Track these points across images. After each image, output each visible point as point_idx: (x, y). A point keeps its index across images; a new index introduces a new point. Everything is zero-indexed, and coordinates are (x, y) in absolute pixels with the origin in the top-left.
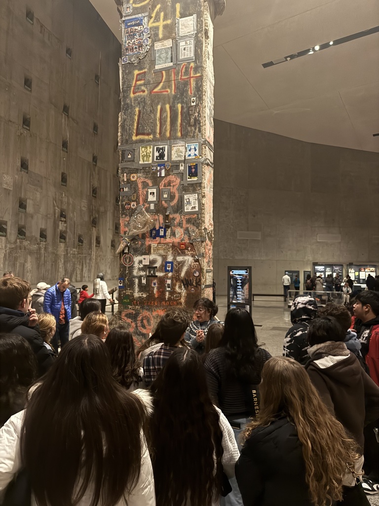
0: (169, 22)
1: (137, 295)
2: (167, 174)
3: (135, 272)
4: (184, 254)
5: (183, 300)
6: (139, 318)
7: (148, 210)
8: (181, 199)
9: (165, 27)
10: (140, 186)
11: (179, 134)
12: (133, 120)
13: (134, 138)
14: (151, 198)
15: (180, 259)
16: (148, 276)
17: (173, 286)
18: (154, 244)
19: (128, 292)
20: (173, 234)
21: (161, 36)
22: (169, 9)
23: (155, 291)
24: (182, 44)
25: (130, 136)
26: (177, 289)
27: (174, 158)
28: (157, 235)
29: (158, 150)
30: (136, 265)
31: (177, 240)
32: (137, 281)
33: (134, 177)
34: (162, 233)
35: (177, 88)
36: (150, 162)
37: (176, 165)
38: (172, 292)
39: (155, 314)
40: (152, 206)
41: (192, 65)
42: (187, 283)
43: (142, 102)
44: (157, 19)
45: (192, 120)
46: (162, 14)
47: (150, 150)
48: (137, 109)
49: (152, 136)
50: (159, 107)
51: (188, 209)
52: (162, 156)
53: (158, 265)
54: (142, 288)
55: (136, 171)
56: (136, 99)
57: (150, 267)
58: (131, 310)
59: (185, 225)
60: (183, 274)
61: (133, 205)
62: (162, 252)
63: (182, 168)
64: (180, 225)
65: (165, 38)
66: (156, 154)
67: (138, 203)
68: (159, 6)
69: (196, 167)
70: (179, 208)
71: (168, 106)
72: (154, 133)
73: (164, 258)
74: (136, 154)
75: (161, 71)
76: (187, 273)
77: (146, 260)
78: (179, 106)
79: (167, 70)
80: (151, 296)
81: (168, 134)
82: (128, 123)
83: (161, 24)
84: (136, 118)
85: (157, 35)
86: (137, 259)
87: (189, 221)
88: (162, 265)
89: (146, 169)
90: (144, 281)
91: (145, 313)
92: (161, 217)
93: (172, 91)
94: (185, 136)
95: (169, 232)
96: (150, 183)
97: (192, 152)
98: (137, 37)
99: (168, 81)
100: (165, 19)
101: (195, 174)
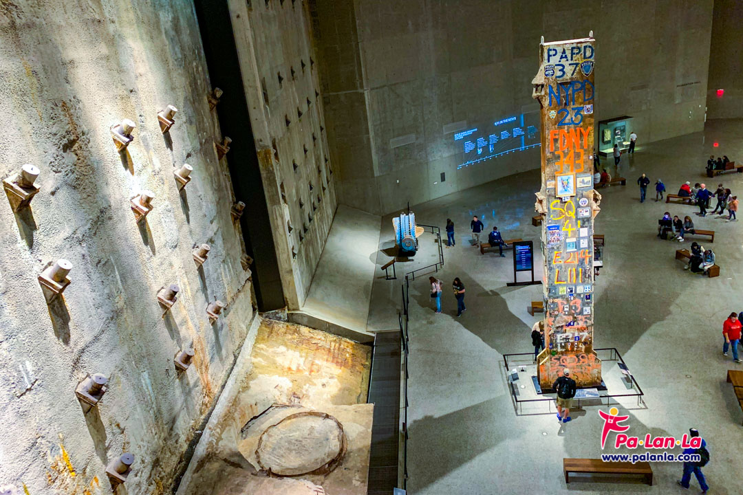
0: (574, 229)
1: (559, 350)
2: (574, 298)
3: (558, 341)
4: (583, 331)
5: (583, 350)
6: (561, 359)
7: (565, 315)
8: (582, 309)
9: (572, 231)
10: (560, 304)
11: (580, 282)
12: (554, 275)
13: (556, 283)
14: (566, 309)
15: (581, 334)
16: (565, 343)
17: (578, 345)
18: (568, 329)
19: (555, 349)
20: (578, 324)
21: (569, 235)
22: (574, 223)
23: (569, 348)
24: (582, 241)
25: (553, 282)
26: (580, 346)
27: (578, 292)
28: (570, 324)
29: (569, 288)
30: (559, 338)
31: (580, 326)
32: (559, 345)
33: (556, 300)
34: (572, 324)
35: (579, 261)
36: (565, 293)
37: (580, 295)
38: (578, 347)
39: (569, 357)
40: (567, 313)
41: (587, 251)
42: (585, 343)
43: (560, 267)
44: (567, 227)
45: (587, 276)
46: (570, 225)
47: (565, 288)
48: (557, 270)
49: (565, 283)
50: (569, 269)
51: (585, 313)
52: (571, 291)
53: (570, 337)
54: (562, 347)
55: (557, 298)
56: (556, 265)
57: (567, 338)
58: (557, 356)
59: (584, 320)
60: (583, 340)
61: (556, 313)
62: (572, 332)
63: (582, 296)
64: (581, 320)
65: (572, 237)
66: (569, 290)
67: (559, 312)
68: (568, 221)
69: (589, 296)
70: (581, 313)
71: (574, 269)
72: (567, 281)
73: (573, 334)
74: (557, 290)
75: (570, 252)
76: (585, 339)
77: (564, 336)
78: (580, 269)
79: (573, 252)
80: (567, 351)
81: (574, 281)
82: (552, 276)
83: (569, 230)
84: (557, 274)
85: (567, 235)
86: (559, 336)
87: (586, 318)
88: (573, 337)
89: (562, 297)
90: (563, 344)
91: (564, 357)
92: (571, 317)
93: (576, 263)
94: (583, 282)
95: (576, 323)
96: (565, 303)
97: (588, 289)
98: (556, 235)
99: (574, 257)
100: (572, 227)
101: (589, 299)
